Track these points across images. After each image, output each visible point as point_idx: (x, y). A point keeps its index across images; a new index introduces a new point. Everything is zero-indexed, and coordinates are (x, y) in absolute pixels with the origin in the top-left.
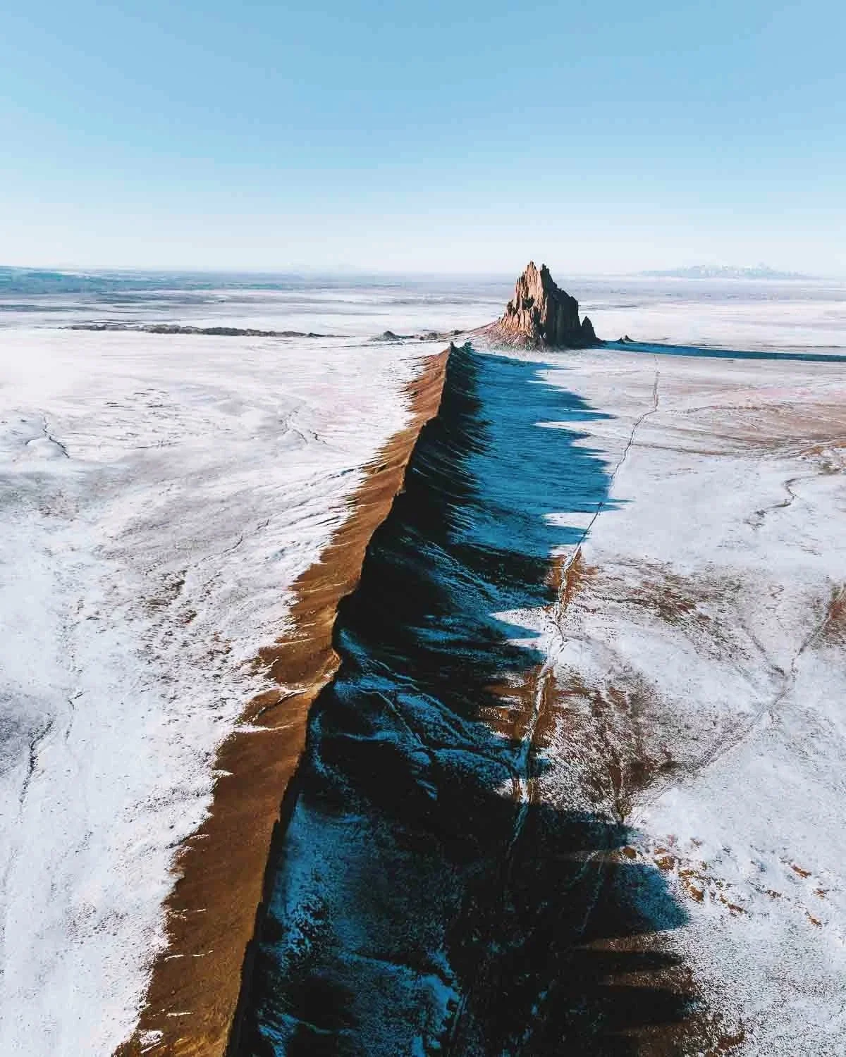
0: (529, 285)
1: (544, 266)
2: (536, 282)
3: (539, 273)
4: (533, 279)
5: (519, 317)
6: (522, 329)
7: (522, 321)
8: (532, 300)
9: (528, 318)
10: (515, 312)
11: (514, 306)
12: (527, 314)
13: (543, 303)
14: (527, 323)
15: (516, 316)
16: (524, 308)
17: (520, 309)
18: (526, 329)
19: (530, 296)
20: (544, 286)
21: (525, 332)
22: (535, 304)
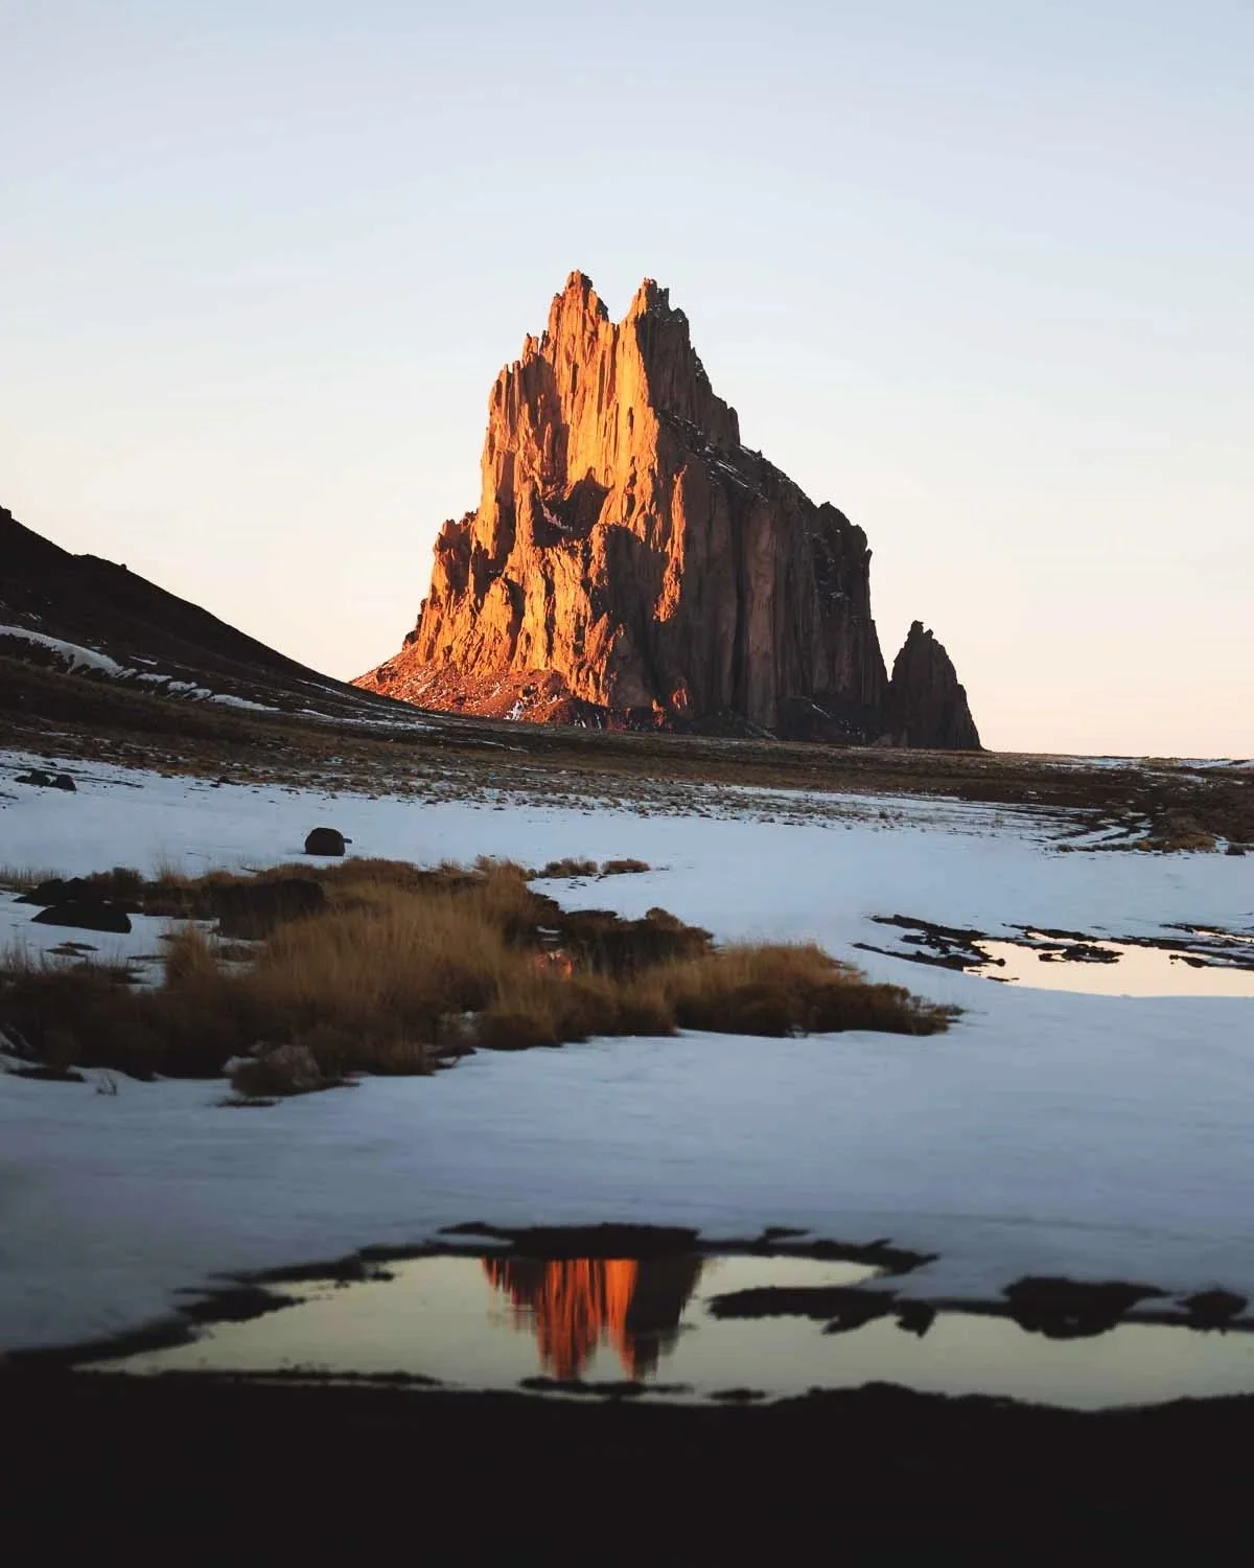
0: (568, 416)
1: (655, 295)
2: (608, 387)
3: (629, 336)
4: (589, 377)
5: (516, 597)
6: (538, 658)
7: (533, 620)
8: (592, 494)
9: (571, 598)
10: (489, 569)
11: (484, 536)
12: (567, 568)
13: (662, 497)
14: (565, 625)
15: (497, 591)
16: (545, 537)
17: (523, 553)
18: (562, 662)
19: (575, 474)
20: (657, 398)
21: (556, 678)
22: (613, 511)
